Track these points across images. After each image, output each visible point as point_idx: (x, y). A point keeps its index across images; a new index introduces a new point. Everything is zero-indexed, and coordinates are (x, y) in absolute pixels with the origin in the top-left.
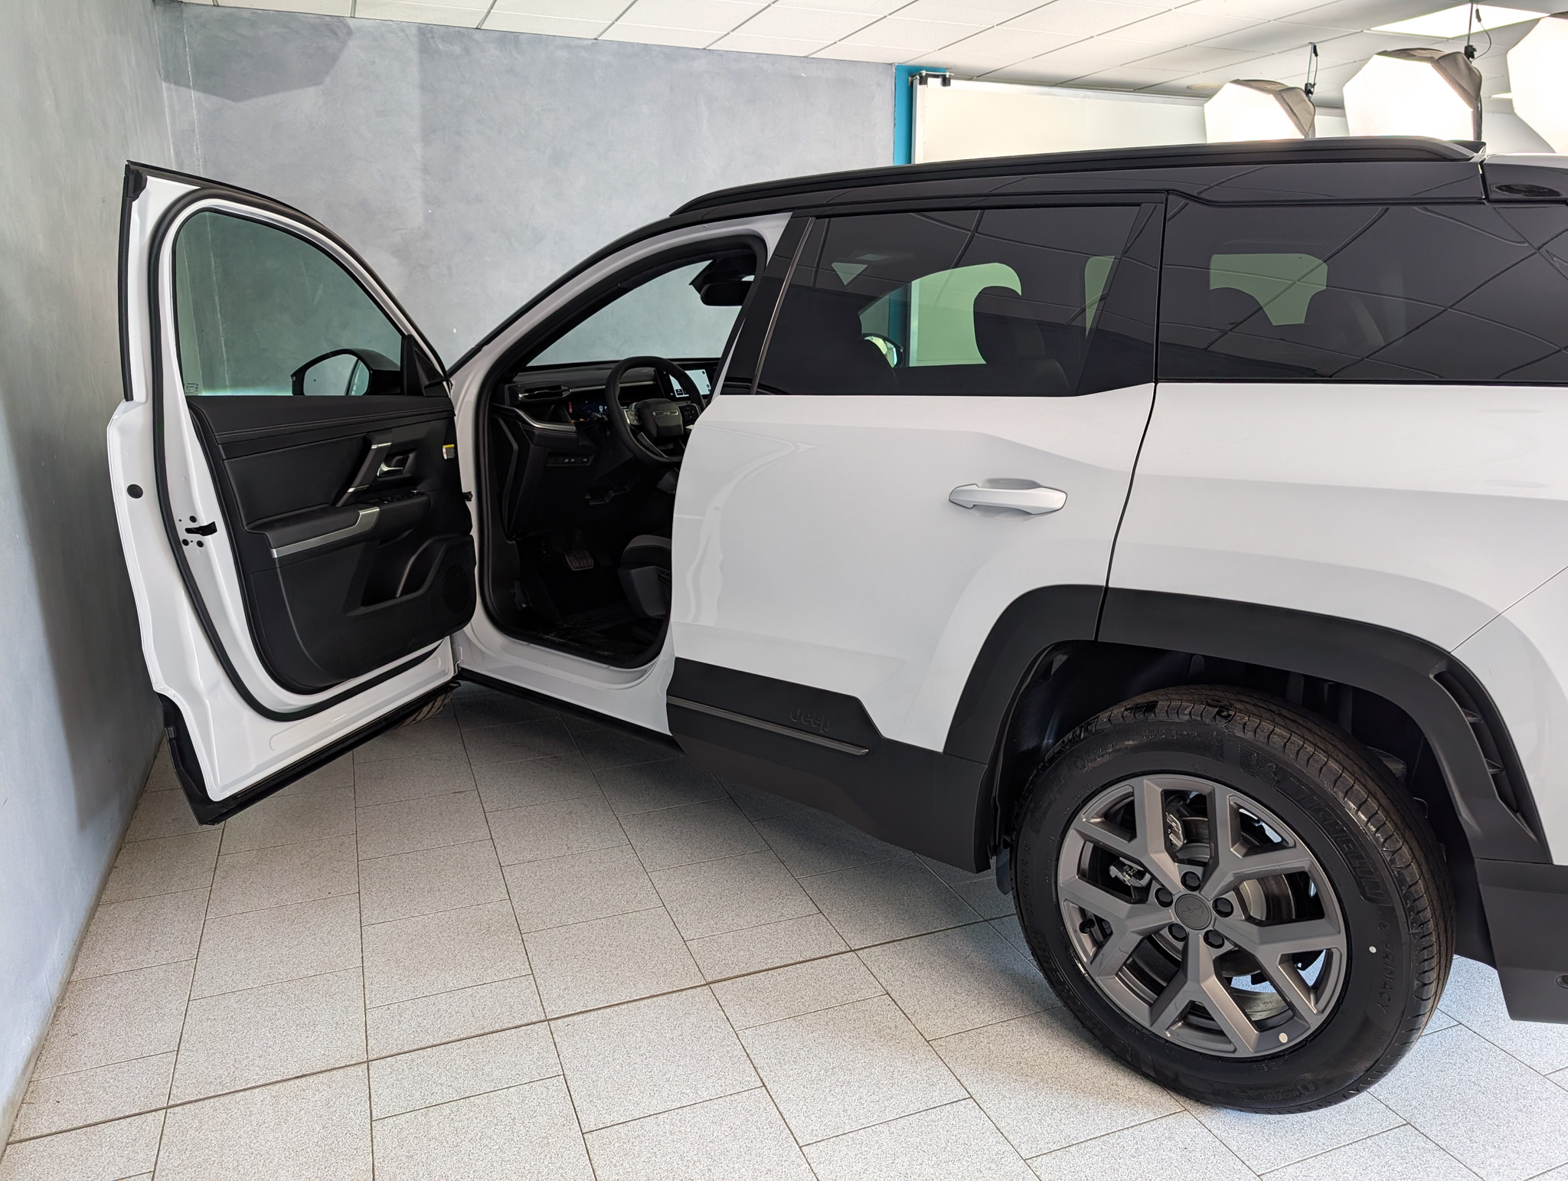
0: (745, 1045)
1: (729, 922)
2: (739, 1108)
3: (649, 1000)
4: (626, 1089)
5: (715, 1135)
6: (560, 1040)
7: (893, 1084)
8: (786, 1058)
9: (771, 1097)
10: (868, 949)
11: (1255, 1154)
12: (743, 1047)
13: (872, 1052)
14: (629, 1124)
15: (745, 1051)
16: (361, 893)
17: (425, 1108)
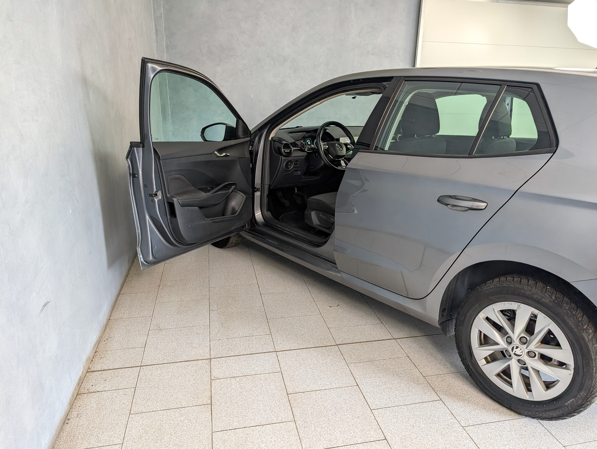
0: (351, 369)
1: (346, 323)
2: (348, 392)
3: (314, 348)
4: (305, 380)
5: (338, 401)
6: (280, 359)
7: (409, 391)
8: (367, 376)
9: (360, 390)
10: (400, 339)
11: (563, 437)
12: (350, 370)
13: (401, 378)
14: (305, 393)
15: (351, 371)
16: (210, 299)
17: (230, 378)
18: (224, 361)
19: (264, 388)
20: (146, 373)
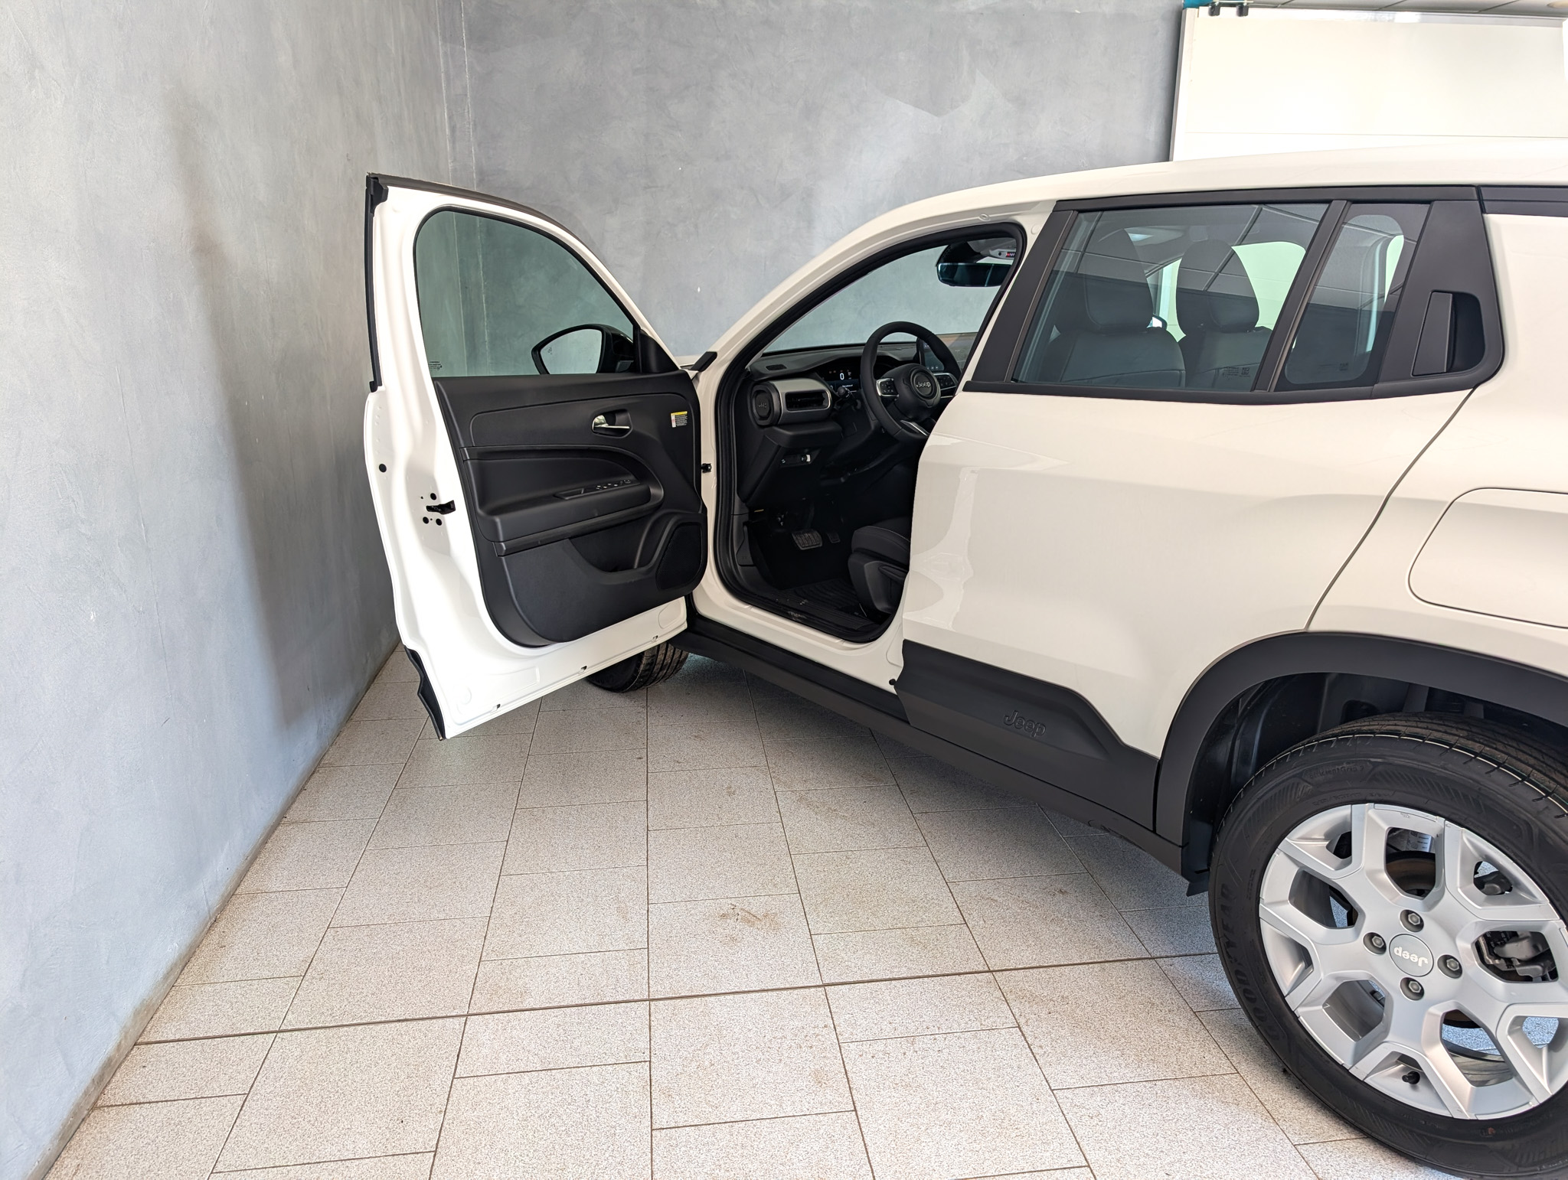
0: (846, 1061)
1: (863, 920)
2: (822, 1131)
4: (709, 1088)
5: (788, 1158)
8: (887, 1083)
9: (859, 1124)
10: (1008, 972)
12: (844, 1063)
14: (702, 1127)
15: (845, 1067)
16: (509, 842)
17: (507, 1073)
18: (502, 1023)
19: (590, 1107)
20: (287, 1051)
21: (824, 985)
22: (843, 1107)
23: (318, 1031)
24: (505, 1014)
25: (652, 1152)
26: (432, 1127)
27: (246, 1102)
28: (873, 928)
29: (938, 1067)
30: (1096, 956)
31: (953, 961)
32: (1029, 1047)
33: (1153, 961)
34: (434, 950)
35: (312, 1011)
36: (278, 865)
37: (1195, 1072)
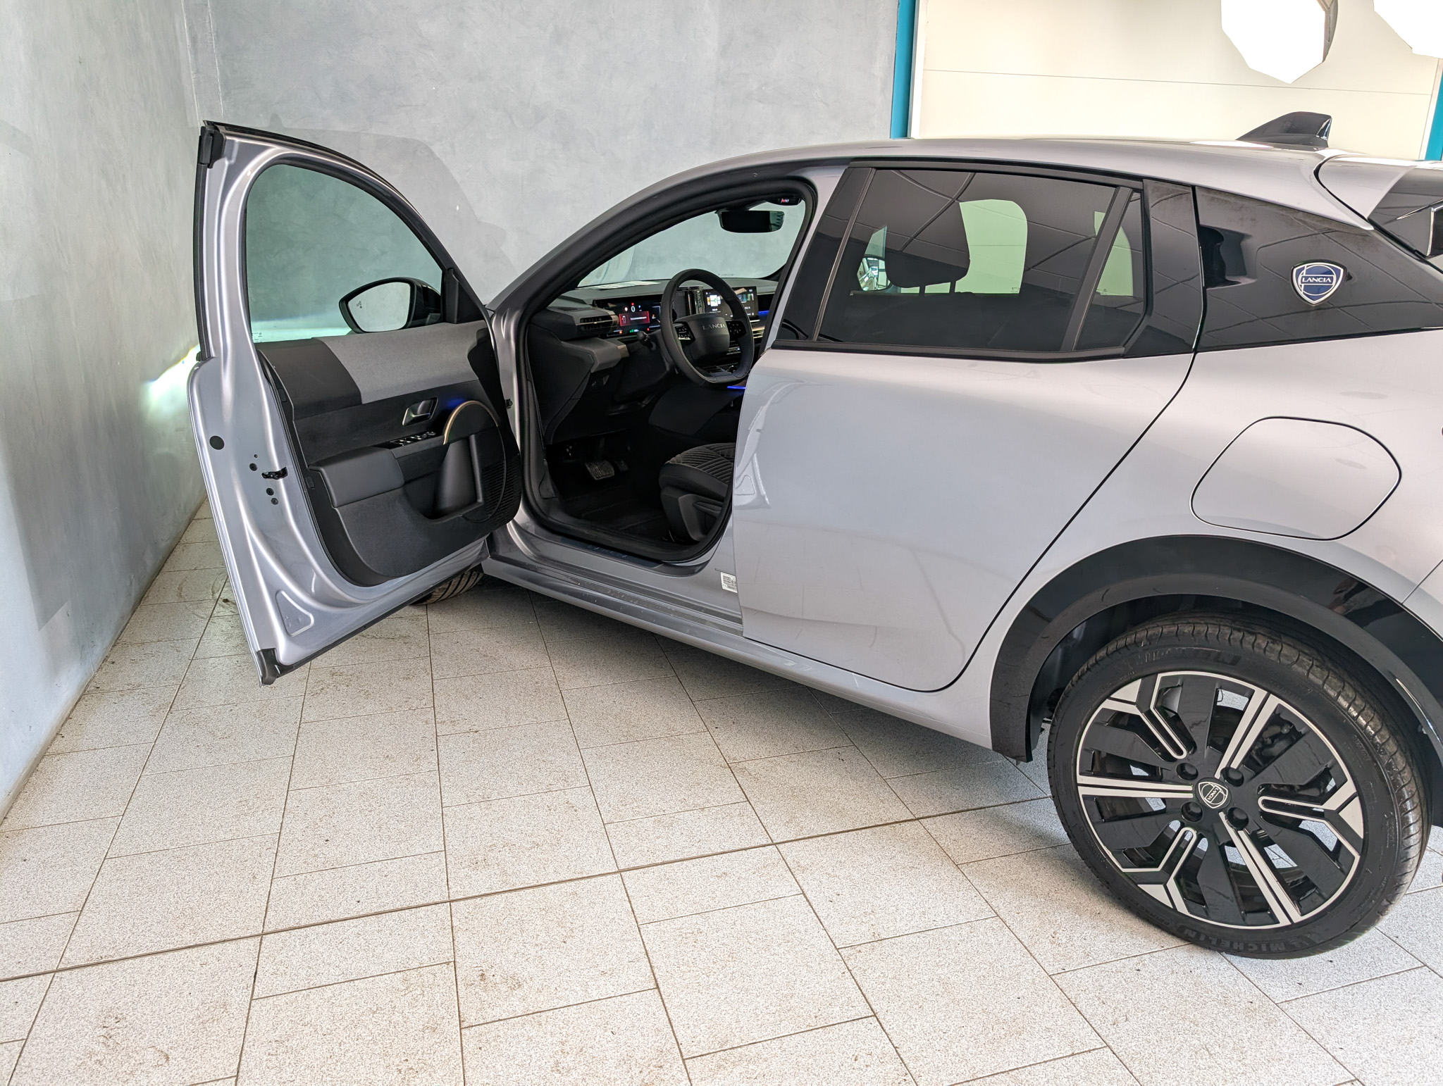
0: (646, 941)
1: (652, 807)
2: (627, 1011)
3: (556, 886)
5: (597, 1041)
6: (458, 923)
12: (644, 943)
14: (510, 1021)
15: (645, 947)
16: (296, 757)
17: (308, 989)
18: (300, 939)
19: (396, 1013)
20: (67, 990)
21: (620, 871)
22: (647, 986)
23: (100, 966)
24: (302, 930)
25: (462, 1051)
26: (232, 1052)
27: (25, 1049)
28: (662, 813)
29: (732, 938)
30: (867, 822)
31: (739, 837)
32: (814, 912)
33: (917, 822)
34: (223, 872)
35: (92, 946)
36: (45, 798)
37: (962, 919)
